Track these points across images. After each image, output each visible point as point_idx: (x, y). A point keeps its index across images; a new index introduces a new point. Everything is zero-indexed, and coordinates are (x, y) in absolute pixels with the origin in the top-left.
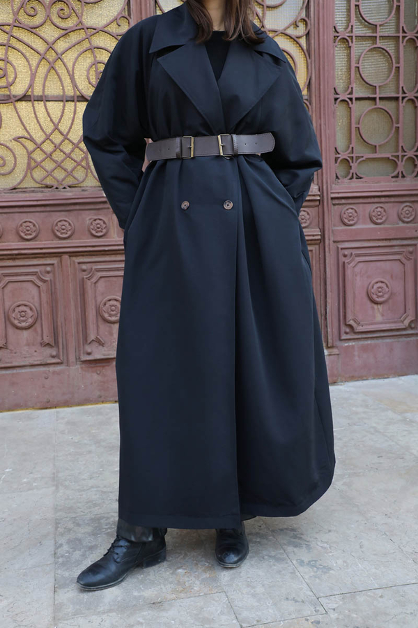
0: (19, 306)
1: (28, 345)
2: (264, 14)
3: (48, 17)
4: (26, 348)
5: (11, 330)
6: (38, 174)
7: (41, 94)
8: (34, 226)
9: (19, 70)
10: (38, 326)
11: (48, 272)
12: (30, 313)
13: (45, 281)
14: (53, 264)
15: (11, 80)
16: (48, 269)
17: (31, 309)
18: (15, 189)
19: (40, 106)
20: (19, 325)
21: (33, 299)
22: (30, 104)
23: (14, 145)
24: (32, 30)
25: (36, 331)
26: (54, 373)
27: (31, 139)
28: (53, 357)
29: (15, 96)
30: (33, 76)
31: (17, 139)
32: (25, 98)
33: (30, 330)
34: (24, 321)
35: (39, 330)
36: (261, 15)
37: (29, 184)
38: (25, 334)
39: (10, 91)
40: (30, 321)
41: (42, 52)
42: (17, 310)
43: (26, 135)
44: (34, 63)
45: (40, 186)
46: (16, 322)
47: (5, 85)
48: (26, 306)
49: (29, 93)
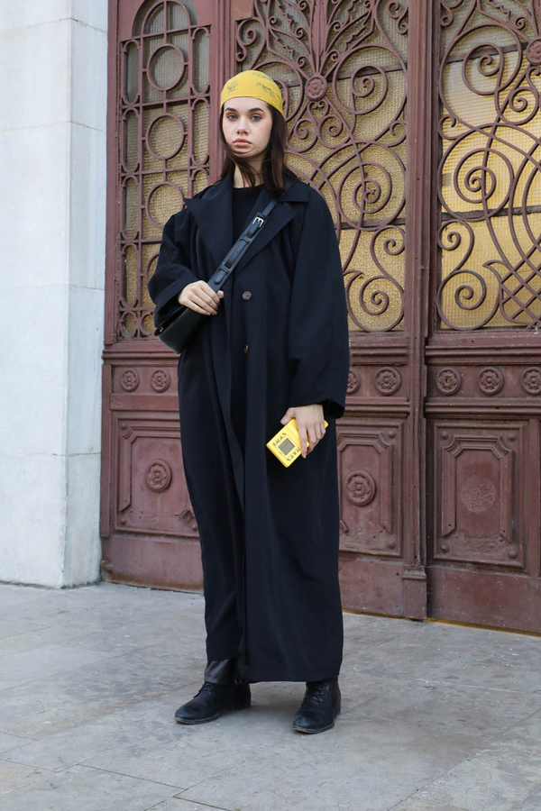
6: (511, 308)
7: (521, 205)
8: (497, 376)
11: (512, 440)
13: (506, 453)
14: (518, 429)
15: (488, 191)
16: (512, 434)
18: (481, 328)
19: (518, 220)
22: (506, 219)
23: (485, 273)
24: (517, 126)
27: (506, 263)
28: (513, 558)
30: (515, 181)
31: (489, 264)
32: (500, 212)
37: (499, 321)
39: (486, 205)
43: (500, 259)
44: (516, 169)
45: (513, 324)
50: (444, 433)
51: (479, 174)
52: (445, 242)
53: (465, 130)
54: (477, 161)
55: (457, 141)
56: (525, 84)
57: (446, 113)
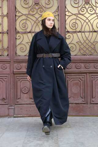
0: (24, 87)
1: (26, 98)
2: (96, 9)
3: (37, 12)
4: (25, 99)
5: (22, 94)
7: (34, 31)
9: (29, 25)
10: (29, 93)
12: (27, 89)
15: (27, 28)
17: (27, 88)
20: (24, 92)
21: (28, 85)
22: (31, 34)
24: (33, 15)
25: (28, 94)
26: (32, 106)
28: (32, 102)
29: (27, 32)
30: (32, 27)
31: (27, 43)
33: (27, 94)
34: (25, 91)
35: (29, 94)
36: (95, 10)
38: (26, 95)
40: (27, 91)
41: (35, 21)
42: (24, 88)
44: (33, 24)
46: (23, 91)
47: (25, 29)
48: (26, 87)
49: (31, 31)
50: (18, 77)
51: (24, 24)
52: (17, 37)
53: (21, 14)
54: (24, 21)
55: (19, 16)
56: (34, 7)
57: (17, 10)
